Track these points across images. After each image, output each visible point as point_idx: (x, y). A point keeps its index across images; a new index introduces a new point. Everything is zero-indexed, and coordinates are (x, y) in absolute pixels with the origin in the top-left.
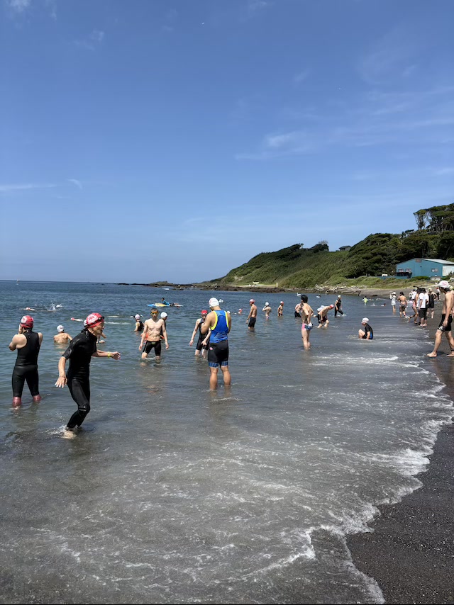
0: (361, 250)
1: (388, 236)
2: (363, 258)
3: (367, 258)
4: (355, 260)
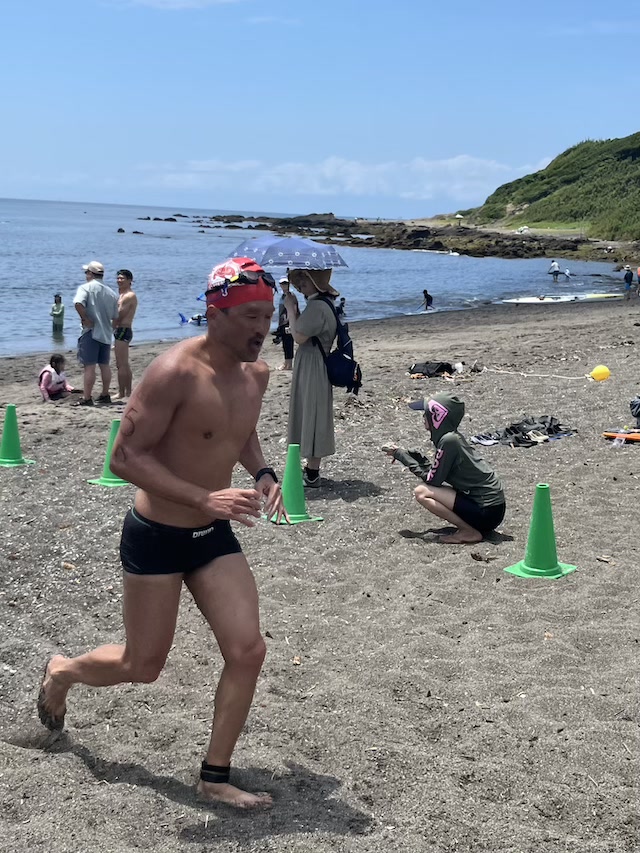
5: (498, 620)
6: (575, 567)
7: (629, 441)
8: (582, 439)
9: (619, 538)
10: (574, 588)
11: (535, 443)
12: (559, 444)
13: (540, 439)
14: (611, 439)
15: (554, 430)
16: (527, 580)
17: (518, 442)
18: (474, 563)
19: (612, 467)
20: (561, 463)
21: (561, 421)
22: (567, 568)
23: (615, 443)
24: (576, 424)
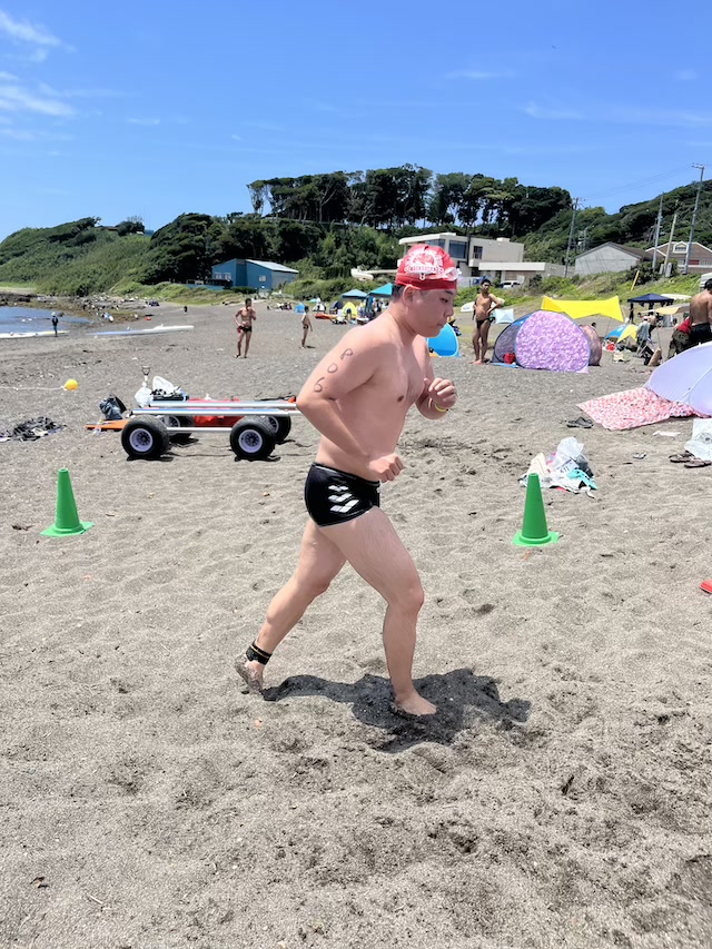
0: (168, 239)
1: (207, 218)
2: (169, 253)
3: (174, 253)
4: (157, 253)
5: (46, 572)
6: (92, 523)
7: (103, 430)
8: (71, 431)
9: (115, 498)
10: (95, 539)
11: (38, 437)
12: (55, 436)
13: (42, 433)
14: (90, 429)
15: (50, 427)
16: (60, 539)
17: (26, 437)
18: (16, 532)
19: (96, 449)
20: (61, 449)
21: (53, 420)
22: (86, 525)
23: (95, 432)
24: (64, 420)
